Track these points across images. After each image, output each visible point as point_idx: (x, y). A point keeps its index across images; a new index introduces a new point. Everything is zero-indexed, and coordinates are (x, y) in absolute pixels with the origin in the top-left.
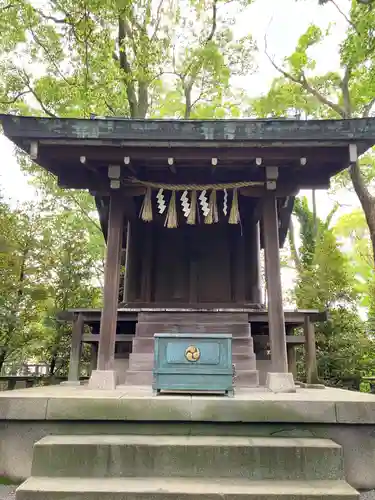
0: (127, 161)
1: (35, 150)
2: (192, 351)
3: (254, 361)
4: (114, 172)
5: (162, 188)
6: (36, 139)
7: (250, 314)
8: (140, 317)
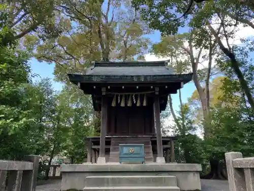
0: (109, 87)
1: (79, 84)
2: (131, 150)
3: (152, 154)
4: (104, 90)
5: (119, 94)
6: (79, 81)
7: (151, 138)
8: (112, 139)
